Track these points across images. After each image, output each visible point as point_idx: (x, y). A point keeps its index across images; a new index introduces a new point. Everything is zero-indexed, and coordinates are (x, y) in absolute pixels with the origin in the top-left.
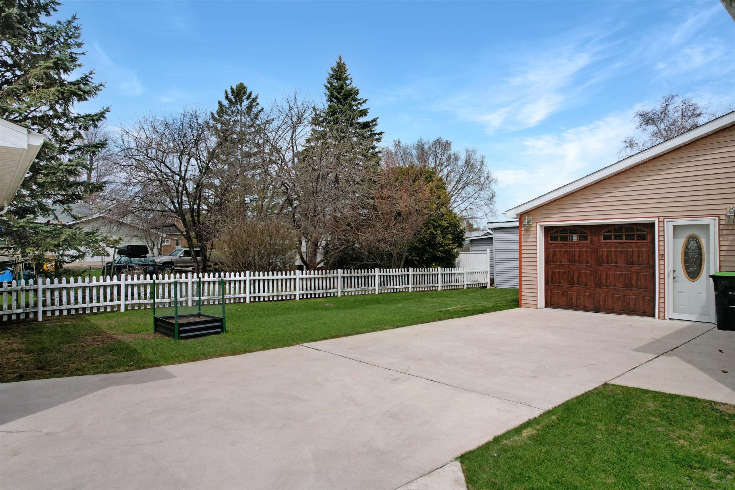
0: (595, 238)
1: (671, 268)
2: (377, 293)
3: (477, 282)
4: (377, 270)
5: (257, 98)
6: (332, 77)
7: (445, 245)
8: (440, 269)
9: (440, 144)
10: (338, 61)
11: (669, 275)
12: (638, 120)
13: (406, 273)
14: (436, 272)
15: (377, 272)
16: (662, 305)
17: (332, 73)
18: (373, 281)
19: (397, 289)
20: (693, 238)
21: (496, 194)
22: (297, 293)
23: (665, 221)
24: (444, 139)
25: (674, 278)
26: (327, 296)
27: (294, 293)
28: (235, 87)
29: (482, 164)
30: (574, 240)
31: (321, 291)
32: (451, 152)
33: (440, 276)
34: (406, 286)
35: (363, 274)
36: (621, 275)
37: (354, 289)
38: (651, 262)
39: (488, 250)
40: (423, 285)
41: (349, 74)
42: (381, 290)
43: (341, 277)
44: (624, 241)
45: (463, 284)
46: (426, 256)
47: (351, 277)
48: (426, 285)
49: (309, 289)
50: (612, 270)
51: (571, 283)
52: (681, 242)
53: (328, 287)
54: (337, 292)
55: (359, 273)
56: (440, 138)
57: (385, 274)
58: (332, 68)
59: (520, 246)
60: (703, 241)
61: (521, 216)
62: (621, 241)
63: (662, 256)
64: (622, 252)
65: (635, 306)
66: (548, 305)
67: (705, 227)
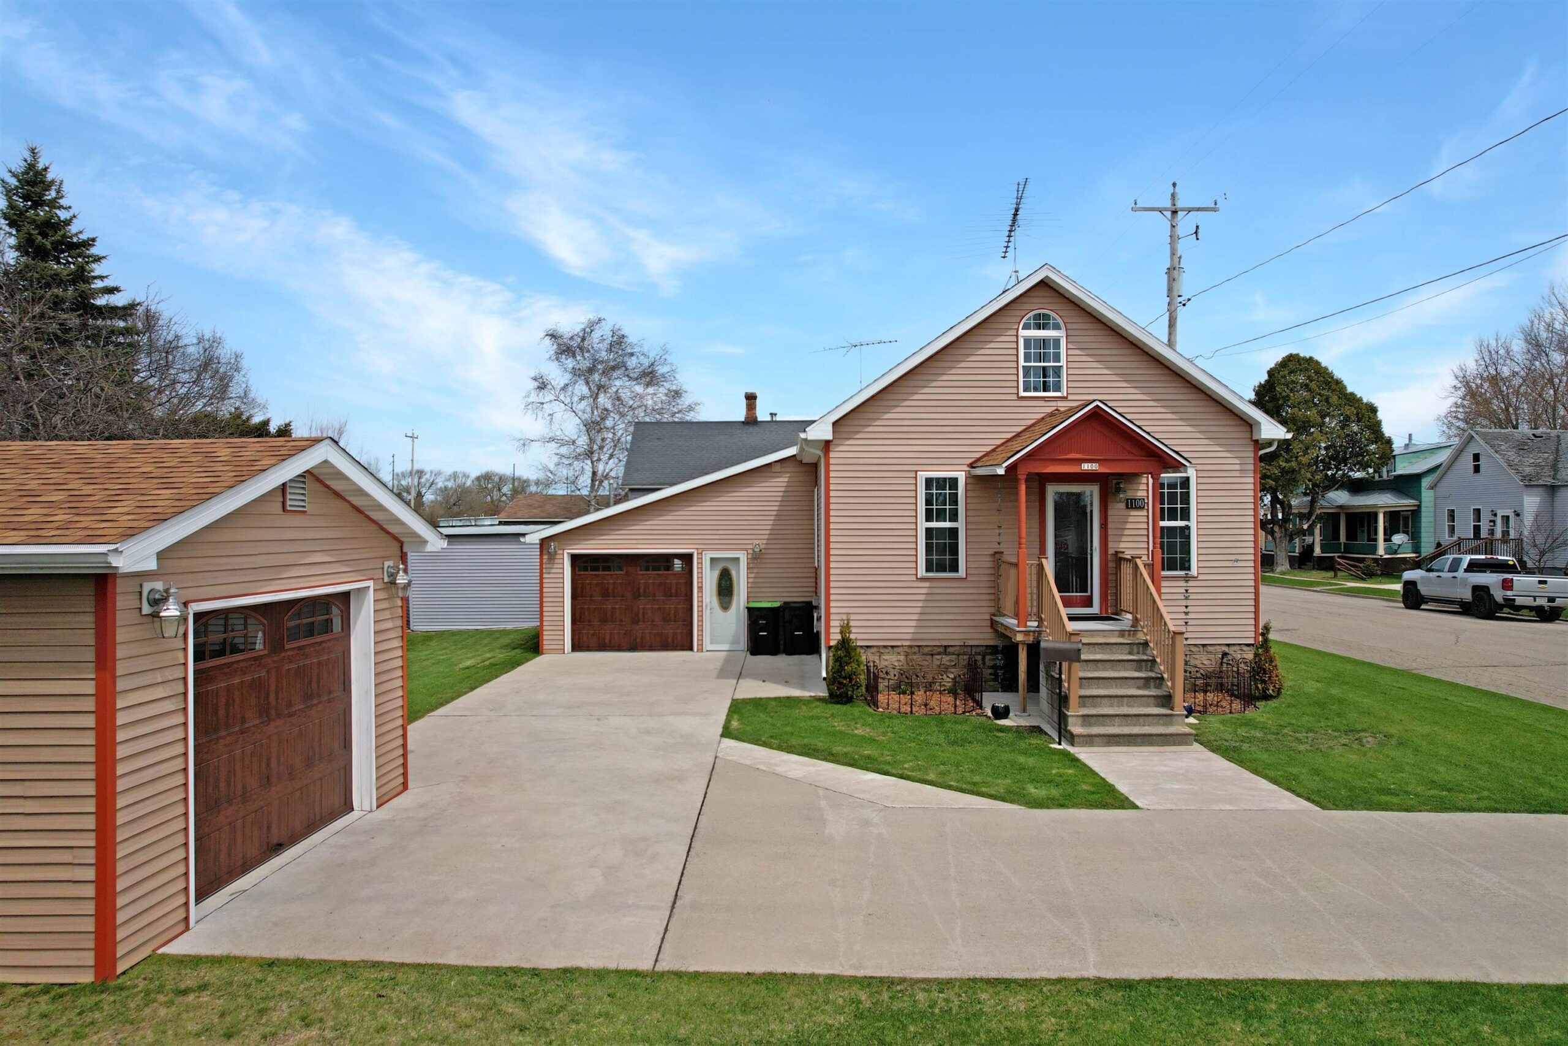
0: (631, 569)
1: (708, 600)
6: (12, 190)
11: (706, 607)
12: (550, 345)
16: (700, 638)
17: (12, 181)
20: (726, 570)
23: (703, 553)
25: (710, 610)
36: (659, 608)
38: (690, 595)
44: (662, 572)
50: (650, 604)
51: (604, 620)
52: (716, 574)
59: (541, 578)
60: (734, 573)
61: (543, 541)
62: (659, 572)
63: (700, 588)
64: (660, 584)
65: (673, 640)
66: (575, 647)
67: (736, 560)
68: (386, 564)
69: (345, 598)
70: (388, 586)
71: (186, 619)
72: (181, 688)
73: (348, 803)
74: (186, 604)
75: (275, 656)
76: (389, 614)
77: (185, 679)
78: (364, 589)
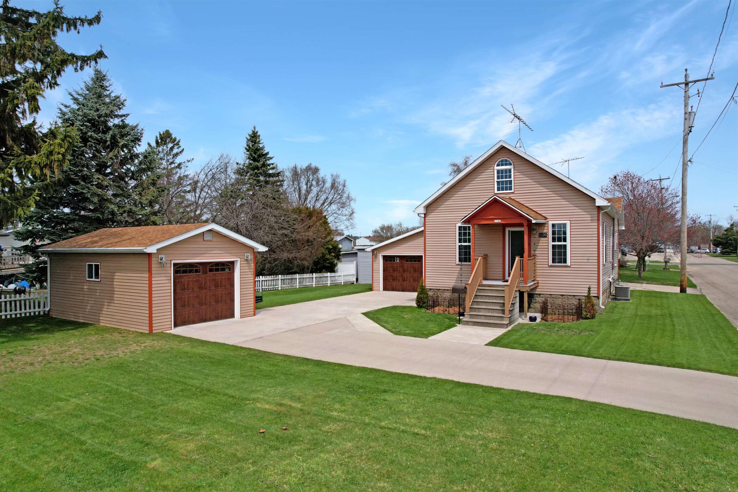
0: (402, 261)
2: (298, 287)
3: (348, 281)
4: (297, 275)
5: (179, 142)
6: (249, 141)
7: (330, 260)
8: (329, 273)
9: (310, 169)
10: (253, 130)
13: (312, 276)
14: (327, 275)
17: (249, 138)
18: (296, 281)
19: (307, 285)
21: (355, 211)
24: (313, 165)
26: (274, 290)
28: (162, 133)
29: (344, 186)
31: (271, 287)
32: (320, 176)
33: (329, 277)
34: (312, 283)
35: (291, 277)
36: (412, 276)
37: (287, 286)
39: (355, 262)
40: (321, 283)
41: (261, 140)
42: (300, 286)
43: (281, 279)
44: (413, 262)
45: (341, 282)
46: (319, 266)
47: (285, 279)
49: (265, 286)
50: (409, 274)
51: (393, 280)
53: (274, 285)
54: (279, 287)
55: (289, 277)
56: (310, 165)
57: (301, 277)
58: (249, 135)
59: (373, 264)
61: (373, 251)
64: (412, 267)
66: (385, 289)
68: (246, 254)
69: (233, 263)
70: (247, 260)
71: (171, 264)
72: (170, 278)
73: (232, 316)
74: (171, 261)
75: (204, 275)
76: (247, 268)
77: (171, 276)
78: (237, 261)
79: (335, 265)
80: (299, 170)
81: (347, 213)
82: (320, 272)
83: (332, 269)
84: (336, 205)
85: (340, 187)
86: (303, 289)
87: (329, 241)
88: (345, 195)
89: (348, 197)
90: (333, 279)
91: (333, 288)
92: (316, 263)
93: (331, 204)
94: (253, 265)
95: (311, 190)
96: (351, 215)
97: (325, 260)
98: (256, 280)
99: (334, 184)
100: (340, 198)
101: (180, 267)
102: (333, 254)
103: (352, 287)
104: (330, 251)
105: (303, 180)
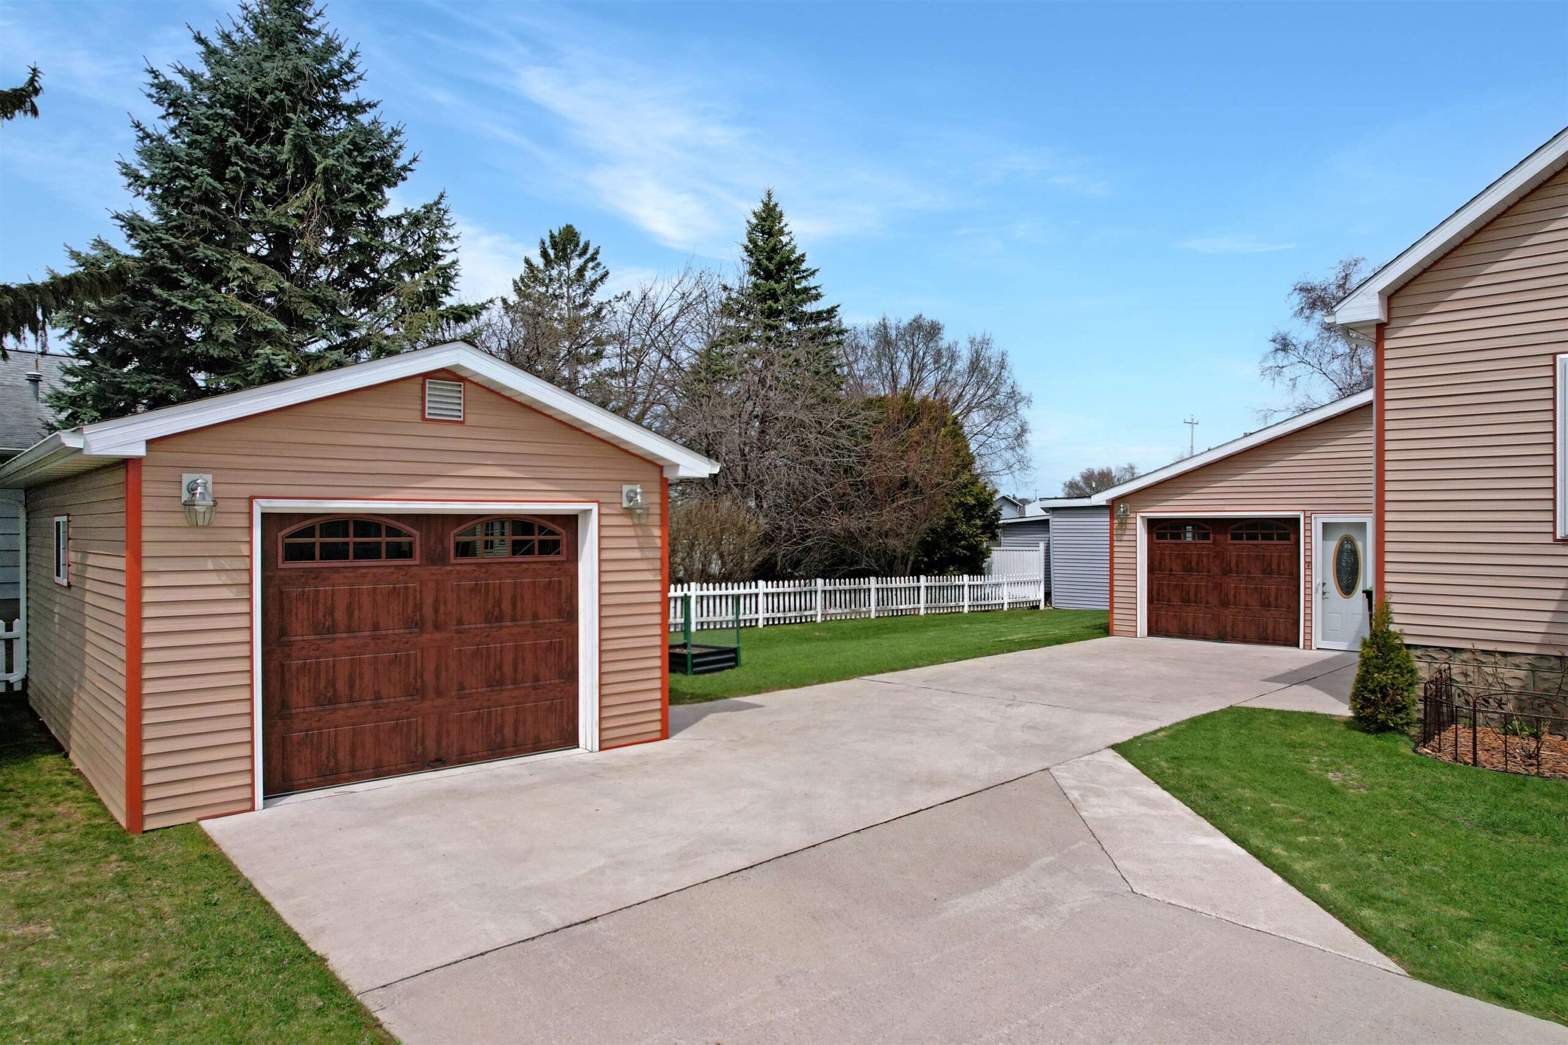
0: (1219, 537)
1: (1319, 580)
2: (873, 616)
3: (1024, 600)
4: (873, 579)
5: (597, 252)
6: (754, 228)
7: (970, 537)
8: (966, 577)
9: (920, 327)
10: (766, 199)
11: (1317, 590)
12: (1297, 299)
13: (916, 584)
14: (961, 583)
15: (873, 583)
16: (1308, 630)
17: (754, 221)
18: (867, 597)
19: (902, 610)
20: (1348, 539)
21: (1030, 426)
22: (761, 616)
23: (1313, 516)
24: (928, 317)
25: (1324, 593)
26: (801, 622)
27: (756, 616)
28: (556, 233)
29: (1002, 366)
30: (1188, 539)
31: (793, 614)
32: (943, 344)
33: (966, 589)
34: (916, 605)
35: (852, 586)
36: (1256, 589)
37: (840, 611)
38: (1295, 575)
39: (1042, 545)
40: (941, 604)
41: (786, 225)
42: (879, 611)
43: (822, 591)
44: (1260, 542)
45: (1002, 602)
46: (938, 555)
47: (835, 591)
48: (945, 604)
49: (776, 610)
50: (1244, 582)
51: (1186, 600)
52: (1333, 545)
53: (803, 607)
54: (816, 615)
55: (847, 584)
56: (921, 316)
57: (885, 585)
58: (754, 213)
59: (1112, 547)
60: (1359, 545)
61: (1113, 503)
62: (1256, 542)
63: (1309, 564)
64: (1257, 557)
65: (1274, 632)
66: (1152, 632)
67: (1362, 526)
68: (626, 488)
69: (571, 522)
70: (629, 512)
71: (250, 514)
72: (245, 578)
73: (570, 740)
74: (251, 499)
75: (434, 569)
76: (633, 543)
77: (250, 571)
78: (587, 512)
79: (985, 554)
80: (893, 333)
81: (1009, 431)
82: (941, 573)
83: (974, 564)
84: (982, 413)
85: (991, 370)
86: (888, 622)
87: (965, 486)
88: (1005, 389)
89: (1012, 395)
90: (978, 593)
91: (981, 622)
92: (928, 547)
93: (969, 412)
94: (657, 532)
95: (921, 380)
96: (1019, 436)
97: (956, 539)
98: (672, 594)
99: (978, 360)
100: (993, 396)
101: (309, 532)
102: (978, 522)
103: (1035, 617)
104: (969, 512)
105: (903, 358)
